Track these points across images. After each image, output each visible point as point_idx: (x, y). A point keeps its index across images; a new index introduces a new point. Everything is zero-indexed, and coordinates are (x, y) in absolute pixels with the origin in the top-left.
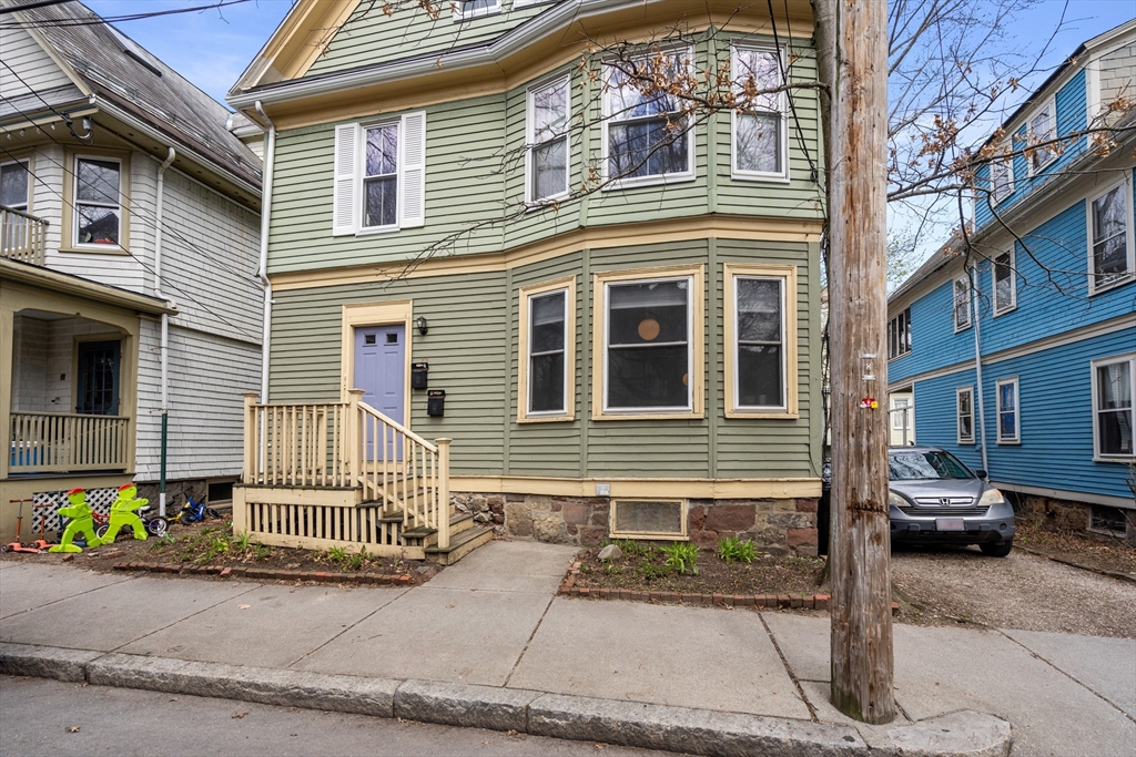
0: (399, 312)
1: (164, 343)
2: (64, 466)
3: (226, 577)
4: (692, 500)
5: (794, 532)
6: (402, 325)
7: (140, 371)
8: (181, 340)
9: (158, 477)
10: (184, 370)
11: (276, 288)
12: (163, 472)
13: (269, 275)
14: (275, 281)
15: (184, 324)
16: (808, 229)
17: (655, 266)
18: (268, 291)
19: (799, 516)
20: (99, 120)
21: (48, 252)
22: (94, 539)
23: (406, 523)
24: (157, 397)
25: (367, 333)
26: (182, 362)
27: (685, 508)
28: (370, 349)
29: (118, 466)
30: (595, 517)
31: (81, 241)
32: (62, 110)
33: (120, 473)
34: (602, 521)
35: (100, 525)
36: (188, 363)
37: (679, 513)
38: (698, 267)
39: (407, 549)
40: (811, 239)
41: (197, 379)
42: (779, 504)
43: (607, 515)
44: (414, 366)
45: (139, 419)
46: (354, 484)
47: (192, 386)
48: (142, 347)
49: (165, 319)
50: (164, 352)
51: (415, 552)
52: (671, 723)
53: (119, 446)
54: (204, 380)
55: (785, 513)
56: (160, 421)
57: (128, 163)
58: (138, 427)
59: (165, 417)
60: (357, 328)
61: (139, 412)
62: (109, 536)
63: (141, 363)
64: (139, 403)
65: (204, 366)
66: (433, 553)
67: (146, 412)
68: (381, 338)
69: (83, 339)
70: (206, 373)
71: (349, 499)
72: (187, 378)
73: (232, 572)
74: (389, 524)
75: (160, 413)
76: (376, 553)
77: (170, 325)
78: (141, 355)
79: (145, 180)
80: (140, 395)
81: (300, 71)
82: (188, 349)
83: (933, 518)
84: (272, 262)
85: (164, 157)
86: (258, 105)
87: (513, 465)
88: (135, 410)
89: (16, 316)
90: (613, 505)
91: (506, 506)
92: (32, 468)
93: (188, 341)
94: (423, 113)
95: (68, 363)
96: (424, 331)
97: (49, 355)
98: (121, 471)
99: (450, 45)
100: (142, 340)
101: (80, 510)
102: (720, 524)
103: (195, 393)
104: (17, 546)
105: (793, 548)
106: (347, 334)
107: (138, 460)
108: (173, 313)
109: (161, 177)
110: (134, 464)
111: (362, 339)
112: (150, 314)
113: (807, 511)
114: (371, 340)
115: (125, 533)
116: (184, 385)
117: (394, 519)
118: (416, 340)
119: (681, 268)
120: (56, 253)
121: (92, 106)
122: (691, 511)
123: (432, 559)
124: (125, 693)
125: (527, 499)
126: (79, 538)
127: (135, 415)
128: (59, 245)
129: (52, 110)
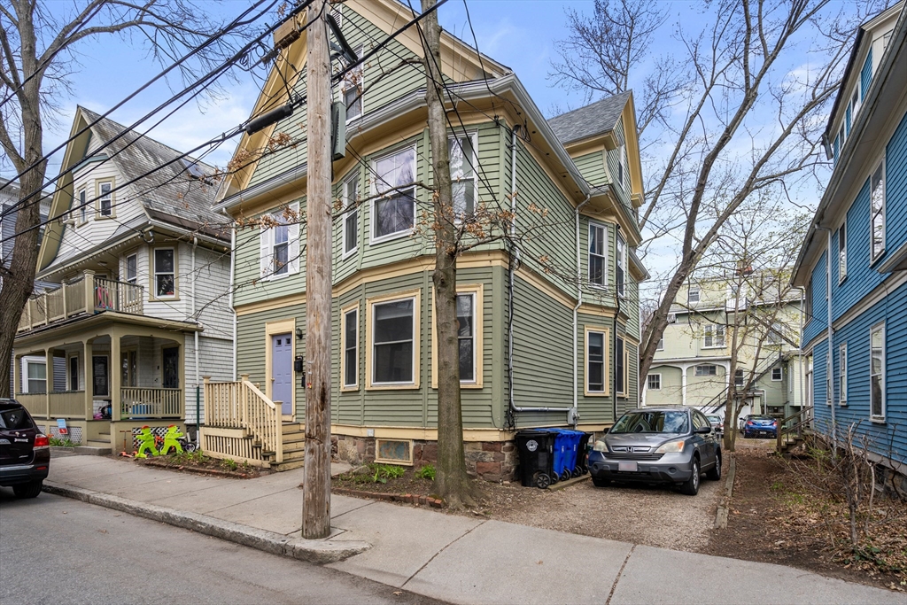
0: (288, 326)
1: (197, 348)
2: (160, 415)
3: (181, 470)
4: (415, 441)
5: (480, 464)
6: (290, 333)
7: (186, 364)
8: (210, 345)
9: (196, 422)
10: (212, 362)
11: (239, 314)
12: (198, 419)
13: (235, 308)
14: (238, 310)
15: (211, 336)
16: (491, 257)
17: (396, 291)
18: (235, 316)
19: (485, 454)
20: (156, 230)
21: (144, 303)
22: (155, 453)
23: (263, 448)
24: (194, 373)
25: (279, 338)
26: (211, 358)
27: (412, 445)
28: (279, 348)
29: (176, 415)
30: (369, 449)
31: (159, 294)
32: (140, 229)
33: (178, 419)
34: (372, 452)
35: (160, 444)
36: (214, 358)
37: (408, 448)
38: (417, 291)
39: (264, 462)
40: (494, 263)
41: (220, 366)
42: (470, 444)
43: (374, 448)
44: (296, 357)
45: (186, 390)
46: (244, 426)
47: (216, 370)
48: (186, 351)
49: (196, 334)
50: (197, 352)
51: (266, 464)
52: (251, 533)
53: (176, 404)
54: (224, 367)
55: (475, 451)
56: (196, 390)
57: (177, 248)
58: (186, 394)
59: (198, 388)
60: (273, 336)
61: (186, 386)
62: (164, 451)
63: (186, 359)
64: (186, 381)
65: (224, 359)
66: (274, 465)
67: (190, 386)
68: (284, 341)
69: (165, 347)
70: (225, 363)
71: (239, 434)
72: (214, 366)
73: (184, 468)
74: (256, 448)
75: (196, 386)
76: (251, 464)
77: (200, 337)
78: (186, 355)
79: (185, 257)
80: (186, 377)
81: (245, 186)
82: (214, 349)
83: (617, 461)
84: (236, 300)
85: (192, 242)
86: (224, 209)
87: (341, 417)
88: (184, 386)
89: (121, 339)
90: (377, 442)
91: (339, 441)
92: (142, 416)
93: (213, 345)
94: (298, 203)
95: (159, 360)
96: (300, 336)
97: (153, 356)
98: (179, 418)
99: (295, 165)
100: (186, 346)
101: (147, 437)
102: (430, 456)
103: (219, 375)
104: (124, 454)
105: (481, 475)
106: (268, 339)
107: (187, 412)
108: (201, 330)
109: (193, 254)
110: (185, 414)
111: (276, 342)
112: (188, 332)
113: (490, 450)
114: (279, 342)
115: (172, 450)
116: (212, 370)
117: (258, 446)
118: (298, 342)
119: (409, 292)
120: (147, 302)
121: (150, 225)
122: (415, 447)
123: (273, 468)
124: (96, 506)
125: (346, 438)
126: (147, 451)
127: (184, 388)
128: (148, 298)
129: (133, 231)
